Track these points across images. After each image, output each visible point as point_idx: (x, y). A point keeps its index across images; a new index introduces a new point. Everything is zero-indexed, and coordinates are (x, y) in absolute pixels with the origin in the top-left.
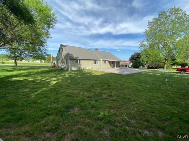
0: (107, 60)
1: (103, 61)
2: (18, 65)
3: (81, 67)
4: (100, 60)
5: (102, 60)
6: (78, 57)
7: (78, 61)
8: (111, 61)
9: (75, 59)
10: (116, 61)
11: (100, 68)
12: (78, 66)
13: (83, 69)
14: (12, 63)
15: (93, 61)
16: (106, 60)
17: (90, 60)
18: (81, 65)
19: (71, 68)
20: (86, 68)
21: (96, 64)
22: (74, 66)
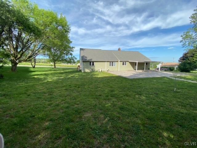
0: (128, 61)
1: (122, 63)
2: (56, 67)
3: (94, 69)
4: (118, 61)
5: (120, 61)
6: (92, 59)
7: (92, 63)
8: (134, 62)
9: (88, 61)
10: (137, 62)
11: (118, 71)
12: (92, 68)
13: (97, 71)
14: (57, 66)
15: (109, 63)
16: (126, 62)
17: (105, 62)
18: (94, 67)
19: (84, 70)
20: (99, 70)
21: (112, 65)
22: (87, 68)
